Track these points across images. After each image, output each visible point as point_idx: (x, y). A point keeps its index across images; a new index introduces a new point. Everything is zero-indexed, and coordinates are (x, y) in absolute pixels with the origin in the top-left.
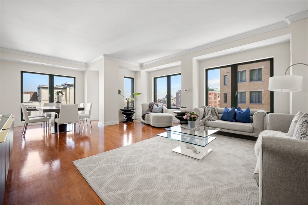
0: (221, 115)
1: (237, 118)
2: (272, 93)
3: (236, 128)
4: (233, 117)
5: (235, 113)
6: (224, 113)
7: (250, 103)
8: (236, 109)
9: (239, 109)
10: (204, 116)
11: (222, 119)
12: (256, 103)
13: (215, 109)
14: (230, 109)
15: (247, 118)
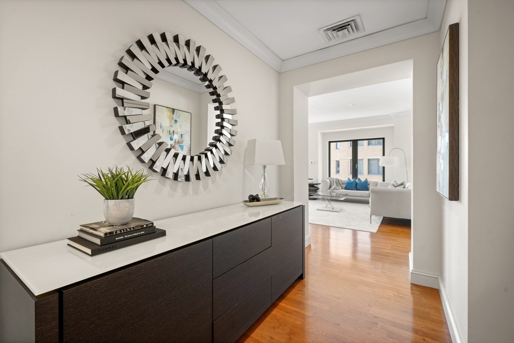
0: (345, 185)
1: (358, 187)
2: (384, 168)
3: (358, 195)
4: (355, 186)
5: (356, 184)
6: (348, 183)
7: (368, 174)
8: (357, 180)
9: (359, 179)
10: (330, 187)
11: (346, 189)
12: (375, 174)
13: (338, 180)
14: (352, 180)
15: (365, 186)
